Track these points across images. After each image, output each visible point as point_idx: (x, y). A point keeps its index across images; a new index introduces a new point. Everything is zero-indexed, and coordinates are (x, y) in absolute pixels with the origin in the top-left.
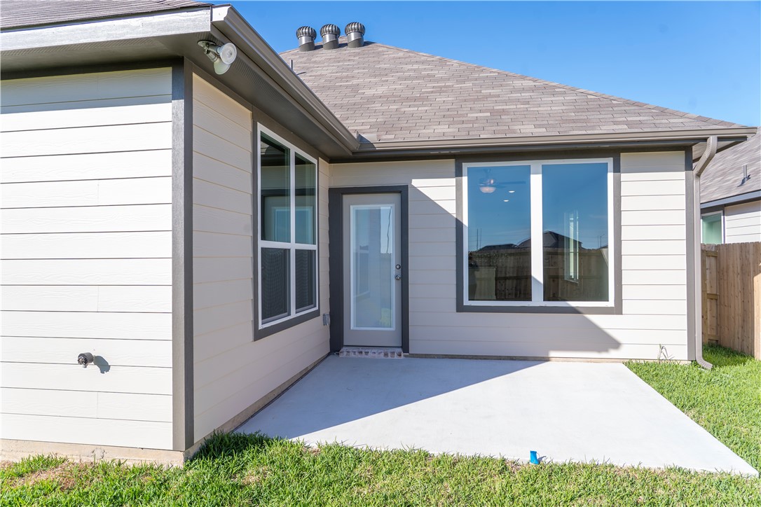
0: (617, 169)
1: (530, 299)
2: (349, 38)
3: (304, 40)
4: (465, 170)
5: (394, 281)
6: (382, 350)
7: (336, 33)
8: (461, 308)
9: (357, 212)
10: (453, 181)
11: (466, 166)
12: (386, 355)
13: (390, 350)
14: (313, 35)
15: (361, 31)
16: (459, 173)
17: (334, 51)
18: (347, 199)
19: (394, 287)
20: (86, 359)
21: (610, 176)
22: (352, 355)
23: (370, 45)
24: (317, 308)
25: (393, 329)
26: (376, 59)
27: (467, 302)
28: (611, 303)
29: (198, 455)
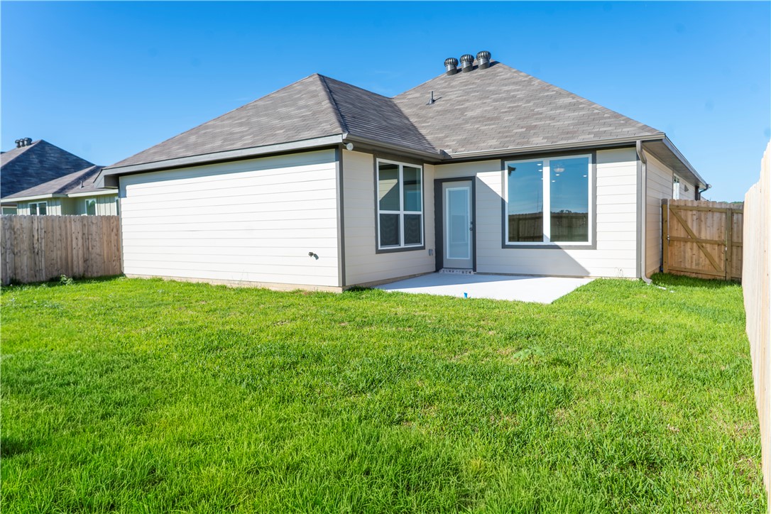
0: (594, 162)
1: (542, 241)
2: (479, 62)
3: (449, 68)
4: (506, 167)
5: (469, 231)
6: (461, 270)
7: (471, 60)
8: (504, 246)
9: (450, 192)
10: (500, 173)
11: (507, 163)
12: (463, 272)
13: (465, 271)
14: (455, 63)
15: (488, 56)
16: (503, 169)
17: (469, 73)
18: (444, 184)
19: (469, 233)
20: (311, 254)
21: (590, 166)
22: (446, 272)
23: (494, 66)
24: (423, 245)
25: (469, 258)
26: (490, 81)
27: (507, 243)
28: (589, 243)
29: (349, 290)
